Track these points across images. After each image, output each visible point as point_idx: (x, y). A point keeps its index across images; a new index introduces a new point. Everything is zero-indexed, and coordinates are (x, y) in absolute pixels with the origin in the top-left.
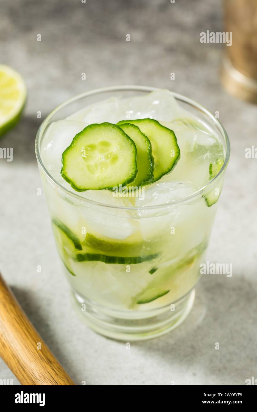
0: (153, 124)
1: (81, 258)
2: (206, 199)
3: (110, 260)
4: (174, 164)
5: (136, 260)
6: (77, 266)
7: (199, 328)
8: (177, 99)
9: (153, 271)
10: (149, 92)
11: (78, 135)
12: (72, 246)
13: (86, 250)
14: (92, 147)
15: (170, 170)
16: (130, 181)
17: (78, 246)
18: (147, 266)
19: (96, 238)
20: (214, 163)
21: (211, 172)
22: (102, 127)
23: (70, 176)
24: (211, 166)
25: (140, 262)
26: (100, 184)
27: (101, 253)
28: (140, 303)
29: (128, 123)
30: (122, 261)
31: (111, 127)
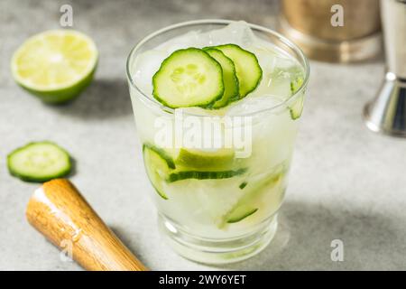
0: (235, 49)
1: (174, 178)
2: (291, 111)
3: (203, 176)
4: (258, 83)
5: (227, 175)
6: (169, 189)
7: (285, 250)
8: (253, 29)
9: (243, 186)
10: (227, 25)
11: (166, 60)
12: (165, 166)
13: (179, 169)
14: (181, 70)
15: (254, 89)
16: (219, 98)
17: (171, 165)
18: (237, 180)
19: (189, 154)
20: (294, 82)
21: (292, 89)
22: (188, 52)
23: (162, 97)
24: (292, 85)
25: (231, 176)
26: (191, 102)
27: (194, 169)
28: (230, 222)
29: (212, 49)
30: (214, 175)
31: (196, 52)
